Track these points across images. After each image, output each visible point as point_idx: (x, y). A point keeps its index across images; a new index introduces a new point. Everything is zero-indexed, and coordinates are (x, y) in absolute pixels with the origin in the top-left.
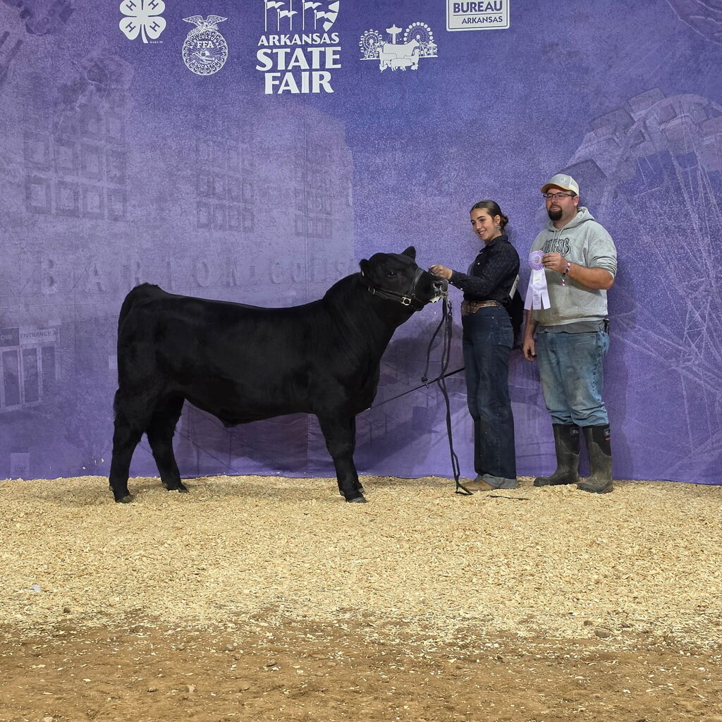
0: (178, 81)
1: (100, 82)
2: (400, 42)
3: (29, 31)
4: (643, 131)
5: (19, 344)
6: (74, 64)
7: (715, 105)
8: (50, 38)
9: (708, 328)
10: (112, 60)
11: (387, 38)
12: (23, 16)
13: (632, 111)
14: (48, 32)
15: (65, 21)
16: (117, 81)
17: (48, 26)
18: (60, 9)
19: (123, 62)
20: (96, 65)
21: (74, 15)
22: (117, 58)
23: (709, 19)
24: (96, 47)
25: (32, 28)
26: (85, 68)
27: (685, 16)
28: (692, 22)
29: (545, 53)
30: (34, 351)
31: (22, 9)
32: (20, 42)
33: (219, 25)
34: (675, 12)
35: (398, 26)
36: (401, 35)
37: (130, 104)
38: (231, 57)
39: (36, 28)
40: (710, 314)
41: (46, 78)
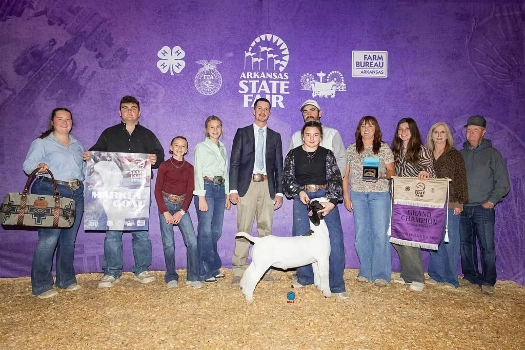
0: (192, 98)
1: (144, 97)
2: (325, 81)
3: (101, 66)
4: (461, 136)
5: (84, 253)
6: (127, 86)
7: (499, 123)
8: (113, 70)
9: (499, 246)
10: (152, 84)
11: (317, 79)
12: (97, 57)
13: (454, 125)
14: (113, 67)
15: (123, 61)
16: (154, 97)
17: (112, 64)
18: (120, 54)
19: (158, 86)
20: (141, 87)
21: (129, 58)
22: (155, 84)
23: (495, 77)
24: (142, 77)
25: (103, 65)
26: (134, 89)
27: (481, 75)
28: (485, 78)
29: (406, 92)
30: (94, 258)
31: (97, 53)
32: (94, 73)
33: (217, 65)
34: (477, 73)
35: (324, 72)
36: (325, 78)
37: (162, 111)
38: (224, 85)
39: (105, 64)
40: (500, 238)
41: (109, 94)
